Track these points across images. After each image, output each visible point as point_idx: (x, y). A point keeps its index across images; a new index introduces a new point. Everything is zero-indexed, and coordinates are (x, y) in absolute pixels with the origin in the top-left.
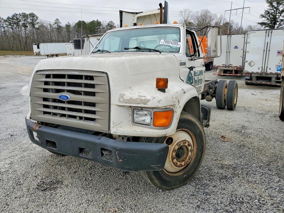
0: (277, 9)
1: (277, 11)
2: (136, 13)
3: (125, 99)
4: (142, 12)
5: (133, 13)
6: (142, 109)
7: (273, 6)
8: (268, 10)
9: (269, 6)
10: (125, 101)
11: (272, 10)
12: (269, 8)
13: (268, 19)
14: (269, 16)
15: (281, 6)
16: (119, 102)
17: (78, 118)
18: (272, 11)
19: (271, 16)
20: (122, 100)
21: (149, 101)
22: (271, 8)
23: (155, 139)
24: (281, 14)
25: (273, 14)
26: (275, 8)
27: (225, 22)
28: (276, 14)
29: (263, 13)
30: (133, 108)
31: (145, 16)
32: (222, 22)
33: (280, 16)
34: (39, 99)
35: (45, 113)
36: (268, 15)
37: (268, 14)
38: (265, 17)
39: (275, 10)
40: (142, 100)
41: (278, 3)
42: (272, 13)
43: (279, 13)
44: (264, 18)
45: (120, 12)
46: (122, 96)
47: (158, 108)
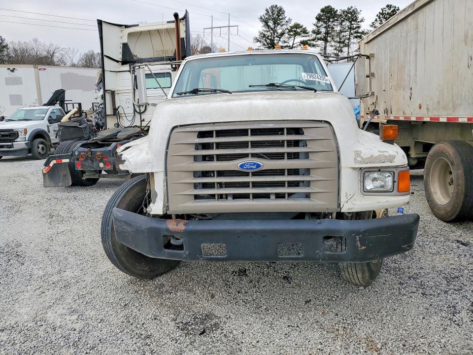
0: (275, 31)
1: (274, 34)
2: (126, 27)
3: (364, 157)
4: (138, 25)
5: (120, 26)
6: (379, 170)
7: (269, 26)
8: (264, 33)
9: (264, 26)
10: (364, 161)
11: (268, 31)
12: (264, 28)
13: (264, 44)
14: (266, 41)
15: (279, 26)
16: (356, 163)
17: (273, 197)
18: (269, 34)
19: (268, 41)
20: (359, 159)
21: (394, 157)
22: (267, 30)
23: (367, 213)
24: (280, 38)
25: (270, 38)
26: (272, 29)
27: (204, 45)
28: (274, 38)
29: (257, 35)
30: (363, 171)
31: (141, 33)
32: (200, 45)
33: (279, 40)
34: (187, 174)
35: (197, 197)
36: (264, 39)
37: (264, 37)
38: (260, 41)
39: (272, 32)
40: (386, 157)
41: (274, 23)
42: (269, 36)
43: (277, 37)
44: (259, 43)
45: (98, 23)
46: (358, 154)
47: (403, 166)
